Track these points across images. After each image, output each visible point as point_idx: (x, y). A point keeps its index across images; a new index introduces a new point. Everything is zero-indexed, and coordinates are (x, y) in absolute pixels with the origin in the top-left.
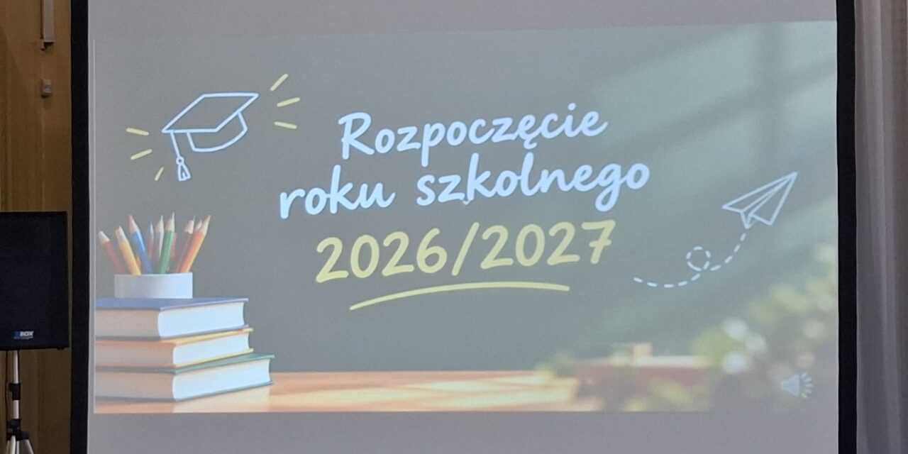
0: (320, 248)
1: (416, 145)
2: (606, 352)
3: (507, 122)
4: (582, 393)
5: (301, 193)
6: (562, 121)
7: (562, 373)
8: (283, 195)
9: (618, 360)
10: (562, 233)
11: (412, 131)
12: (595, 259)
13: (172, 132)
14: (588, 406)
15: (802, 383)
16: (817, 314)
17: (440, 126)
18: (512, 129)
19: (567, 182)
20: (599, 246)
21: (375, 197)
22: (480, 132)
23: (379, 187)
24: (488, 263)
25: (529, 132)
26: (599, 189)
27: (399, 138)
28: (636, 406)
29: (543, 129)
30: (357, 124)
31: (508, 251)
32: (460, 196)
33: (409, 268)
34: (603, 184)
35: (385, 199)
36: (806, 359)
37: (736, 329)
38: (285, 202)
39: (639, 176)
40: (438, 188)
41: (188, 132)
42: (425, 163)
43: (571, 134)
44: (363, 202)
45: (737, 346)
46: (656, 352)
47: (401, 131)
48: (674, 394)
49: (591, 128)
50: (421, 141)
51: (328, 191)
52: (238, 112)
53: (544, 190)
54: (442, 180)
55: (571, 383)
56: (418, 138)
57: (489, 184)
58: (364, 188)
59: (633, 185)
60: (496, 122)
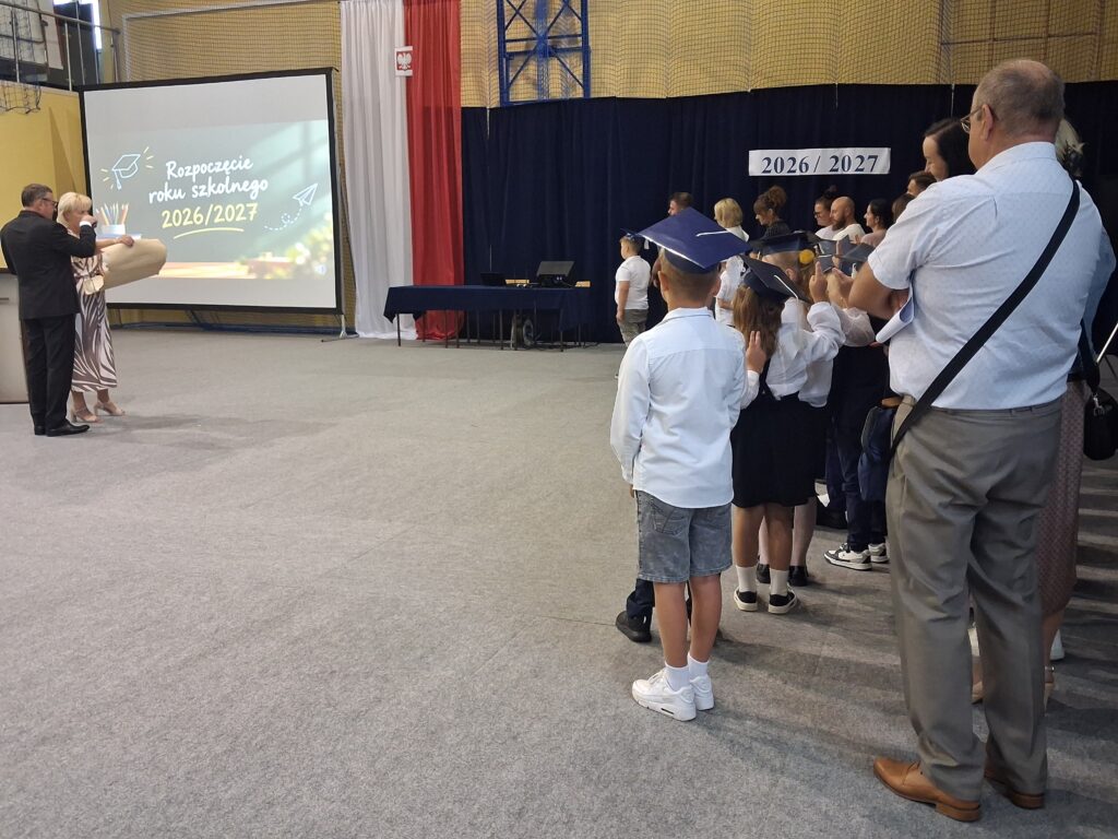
0: (163, 214)
1: (191, 174)
3: (219, 164)
4: (250, 271)
5: (155, 193)
6: (238, 163)
7: (243, 263)
8: (150, 194)
10: (240, 208)
11: (189, 168)
12: (251, 219)
13: (115, 170)
14: (253, 276)
15: (322, 269)
16: (327, 241)
17: (198, 166)
18: (221, 167)
19: (241, 187)
20: (253, 213)
21: (179, 195)
22: (212, 168)
23: (180, 191)
24: (217, 220)
25: (227, 168)
26: (251, 191)
27: (185, 171)
28: (268, 277)
29: (232, 167)
30: (172, 165)
31: (223, 216)
32: (206, 194)
33: (191, 222)
34: (253, 188)
35: (182, 195)
36: (323, 259)
37: (299, 246)
38: (151, 196)
39: (264, 185)
40: (199, 190)
41: (120, 170)
42: (194, 180)
43: (241, 168)
44: (176, 196)
45: (300, 254)
46: (274, 255)
47: (186, 168)
48: (281, 273)
49: (247, 166)
50: (192, 172)
51: (164, 192)
52: (134, 162)
53: (233, 191)
54: (200, 187)
55: (246, 268)
57: (215, 189)
58: (175, 191)
60: (216, 164)
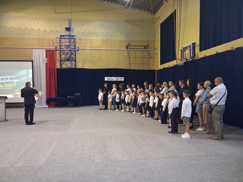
2: (15, 93)
7: (12, 95)
10: (12, 85)
17: (2, 77)
18: (8, 77)
24: (6, 87)
29: (10, 77)
32: (4, 82)
34: (15, 81)
39: (18, 80)
40: (2, 81)
42: (1, 79)
43: (12, 77)
49: (14, 77)
55: (13, 95)
57: (6, 81)
59: (17, 81)
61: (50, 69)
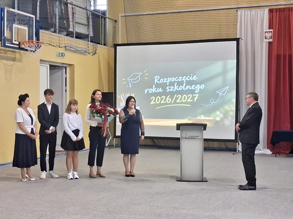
1: (166, 81)
3: (181, 78)
5: (148, 89)
6: (190, 77)
7: (189, 120)
8: (146, 90)
9: (198, 118)
11: (166, 79)
12: (195, 101)
13: (129, 79)
15: (229, 122)
18: (182, 79)
19: (191, 87)
20: (196, 98)
21: (160, 90)
22: (177, 79)
23: (161, 88)
24: (178, 101)
25: (185, 79)
27: (164, 80)
30: (157, 78)
31: (181, 99)
32: (173, 90)
33: (165, 102)
34: (197, 88)
35: (162, 90)
36: (230, 118)
37: (218, 113)
38: (146, 91)
39: (203, 86)
40: (170, 89)
41: (131, 79)
42: (168, 84)
43: (191, 79)
44: (158, 91)
45: (218, 116)
46: (205, 116)
47: (164, 79)
49: (195, 78)
50: (167, 81)
51: (152, 89)
52: (139, 76)
53: (187, 89)
54: (171, 87)
56: (167, 80)
57: (178, 88)
58: (158, 88)
59: (202, 88)
60: (179, 78)
61: (278, 57)
